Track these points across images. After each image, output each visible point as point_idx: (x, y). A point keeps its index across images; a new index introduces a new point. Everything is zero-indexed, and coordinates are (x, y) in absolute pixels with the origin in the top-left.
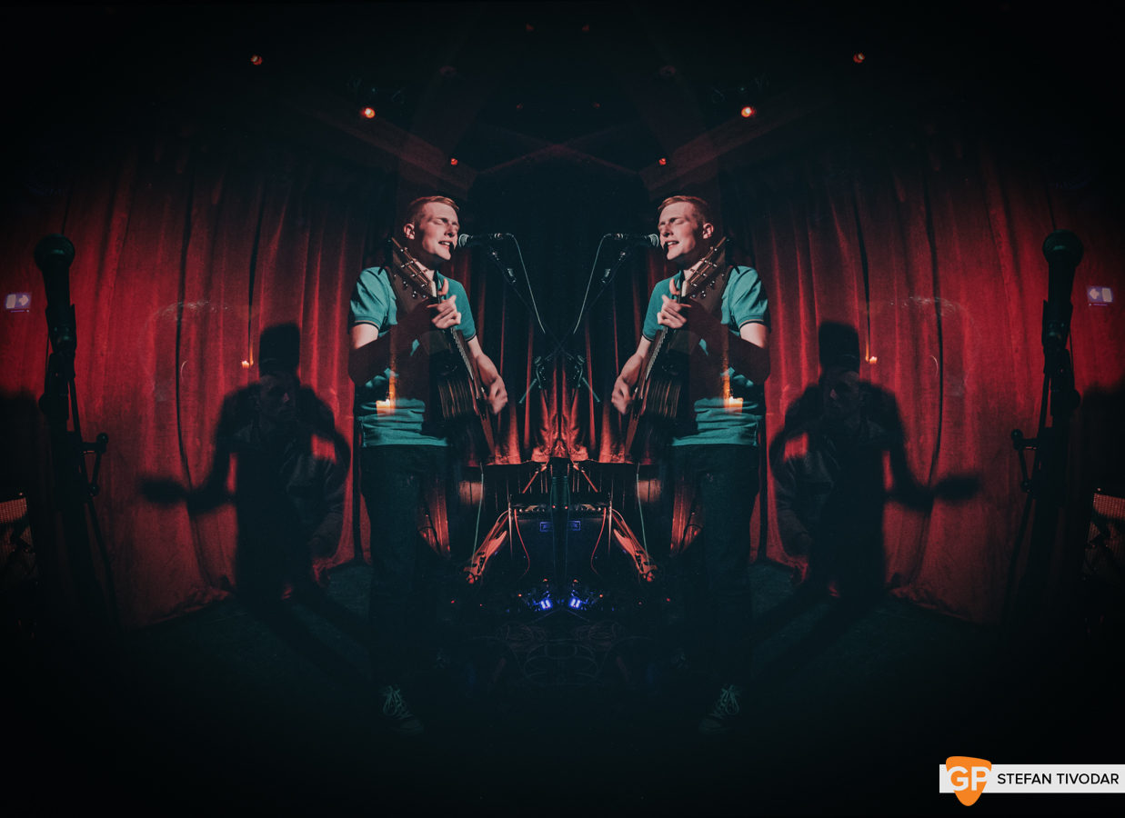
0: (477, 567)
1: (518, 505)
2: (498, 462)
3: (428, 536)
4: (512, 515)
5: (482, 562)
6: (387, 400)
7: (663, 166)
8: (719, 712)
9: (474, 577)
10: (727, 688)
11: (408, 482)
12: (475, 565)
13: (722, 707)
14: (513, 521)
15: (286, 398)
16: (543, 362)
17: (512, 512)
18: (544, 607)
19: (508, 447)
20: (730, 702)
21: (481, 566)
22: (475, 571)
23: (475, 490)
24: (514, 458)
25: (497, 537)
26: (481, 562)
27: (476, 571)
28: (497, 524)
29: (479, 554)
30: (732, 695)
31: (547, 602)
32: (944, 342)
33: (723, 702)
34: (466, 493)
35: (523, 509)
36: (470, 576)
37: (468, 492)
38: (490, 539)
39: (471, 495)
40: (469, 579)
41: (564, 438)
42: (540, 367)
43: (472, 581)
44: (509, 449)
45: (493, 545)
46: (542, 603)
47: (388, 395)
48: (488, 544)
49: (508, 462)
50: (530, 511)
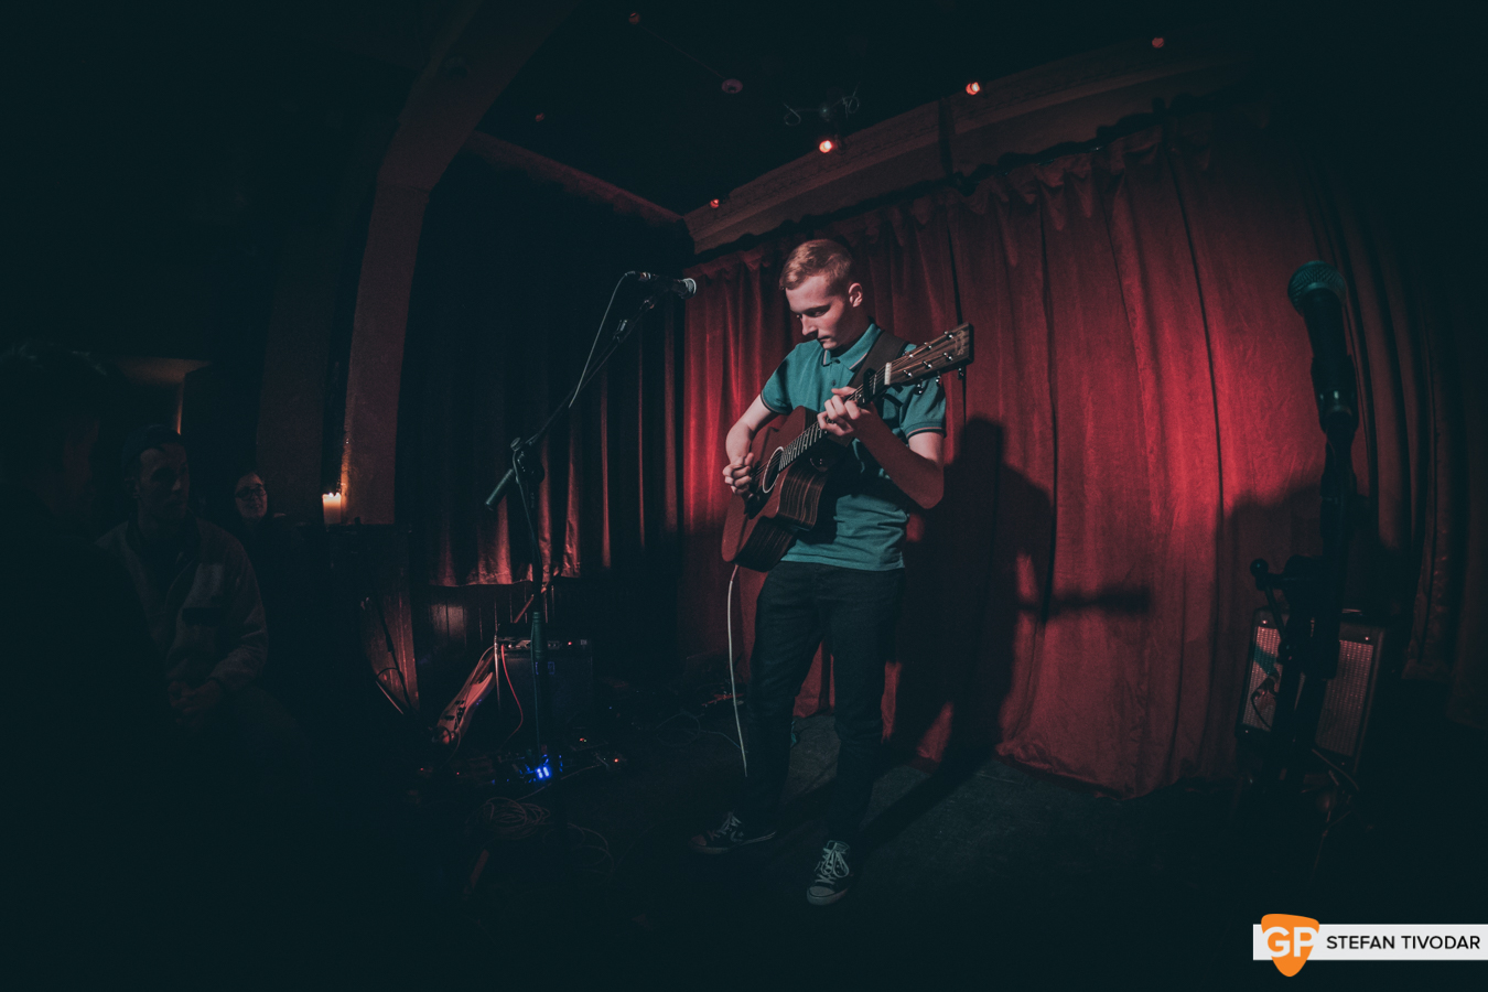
0: (454, 721)
1: (506, 639)
2: (483, 581)
3: (389, 678)
4: (499, 652)
5: (460, 715)
6: (338, 494)
7: (716, 209)
8: (826, 876)
9: (449, 734)
10: (831, 847)
11: (362, 604)
12: (452, 718)
13: (828, 871)
14: (500, 660)
15: (177, 486)
16: (524, 447)
17: (499, 648)
18: (541, 775)
19: (495, 561)
20: (838, 863)
21: (459, 720)
22: (451, 725)
23: (451, 616)
24: (504, 575)
25: (481, 680)
26: (458, 714)
27: (453, 727)
28: (481, 662)
29: (457, 703)
30: (838, 854)
31: (545, 769)
32: (1061, 438)
33: (829, 864)
34: (441, 621)
35: (514, 645)
36: (445, 733)
37: (445, 620)
38: (471, 684)
39: (448, 621)
40: (444, 737)
41: (569, 552)
42: (519, 453)
43: (447, 740)
44: (497, 564)
45: (476, 691)
46: (539, 771)
47: (340, 486)
48: (468, 691)
49: (495, 580)
50: (522, 647)
